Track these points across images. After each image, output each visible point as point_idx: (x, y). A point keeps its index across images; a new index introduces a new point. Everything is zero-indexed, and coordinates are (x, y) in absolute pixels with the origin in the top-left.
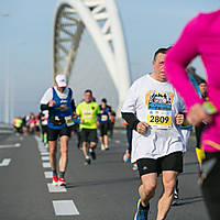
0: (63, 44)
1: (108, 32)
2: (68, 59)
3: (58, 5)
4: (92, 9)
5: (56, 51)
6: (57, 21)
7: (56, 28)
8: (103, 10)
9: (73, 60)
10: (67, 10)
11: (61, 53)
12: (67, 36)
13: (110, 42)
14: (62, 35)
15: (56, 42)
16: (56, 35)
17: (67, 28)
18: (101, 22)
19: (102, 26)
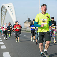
0: (3, 14)
1: (12, 11)
2: (4, 17)
3: (2, 6)
4: (8, 7)
5: (1, 15)
6: (2, 9)
7: (1, 11)
8: (11, 7)
9: (5, 17)
10: (4, 7)
11: (2, 15)
12: (4, 12)
13: (12, 13)
14: (3, 12)
15: (1, 13)
16: (1, 12)
17: (4, 11)
18: (10, 9)
19: (11, 10)
